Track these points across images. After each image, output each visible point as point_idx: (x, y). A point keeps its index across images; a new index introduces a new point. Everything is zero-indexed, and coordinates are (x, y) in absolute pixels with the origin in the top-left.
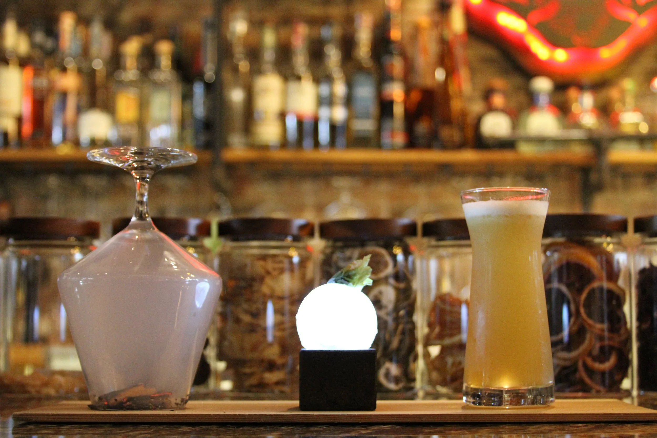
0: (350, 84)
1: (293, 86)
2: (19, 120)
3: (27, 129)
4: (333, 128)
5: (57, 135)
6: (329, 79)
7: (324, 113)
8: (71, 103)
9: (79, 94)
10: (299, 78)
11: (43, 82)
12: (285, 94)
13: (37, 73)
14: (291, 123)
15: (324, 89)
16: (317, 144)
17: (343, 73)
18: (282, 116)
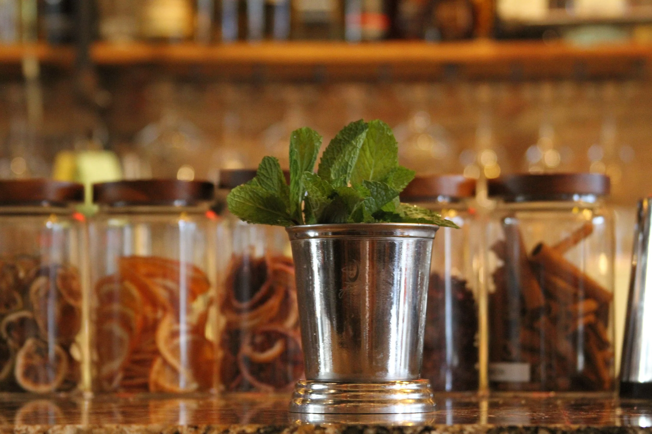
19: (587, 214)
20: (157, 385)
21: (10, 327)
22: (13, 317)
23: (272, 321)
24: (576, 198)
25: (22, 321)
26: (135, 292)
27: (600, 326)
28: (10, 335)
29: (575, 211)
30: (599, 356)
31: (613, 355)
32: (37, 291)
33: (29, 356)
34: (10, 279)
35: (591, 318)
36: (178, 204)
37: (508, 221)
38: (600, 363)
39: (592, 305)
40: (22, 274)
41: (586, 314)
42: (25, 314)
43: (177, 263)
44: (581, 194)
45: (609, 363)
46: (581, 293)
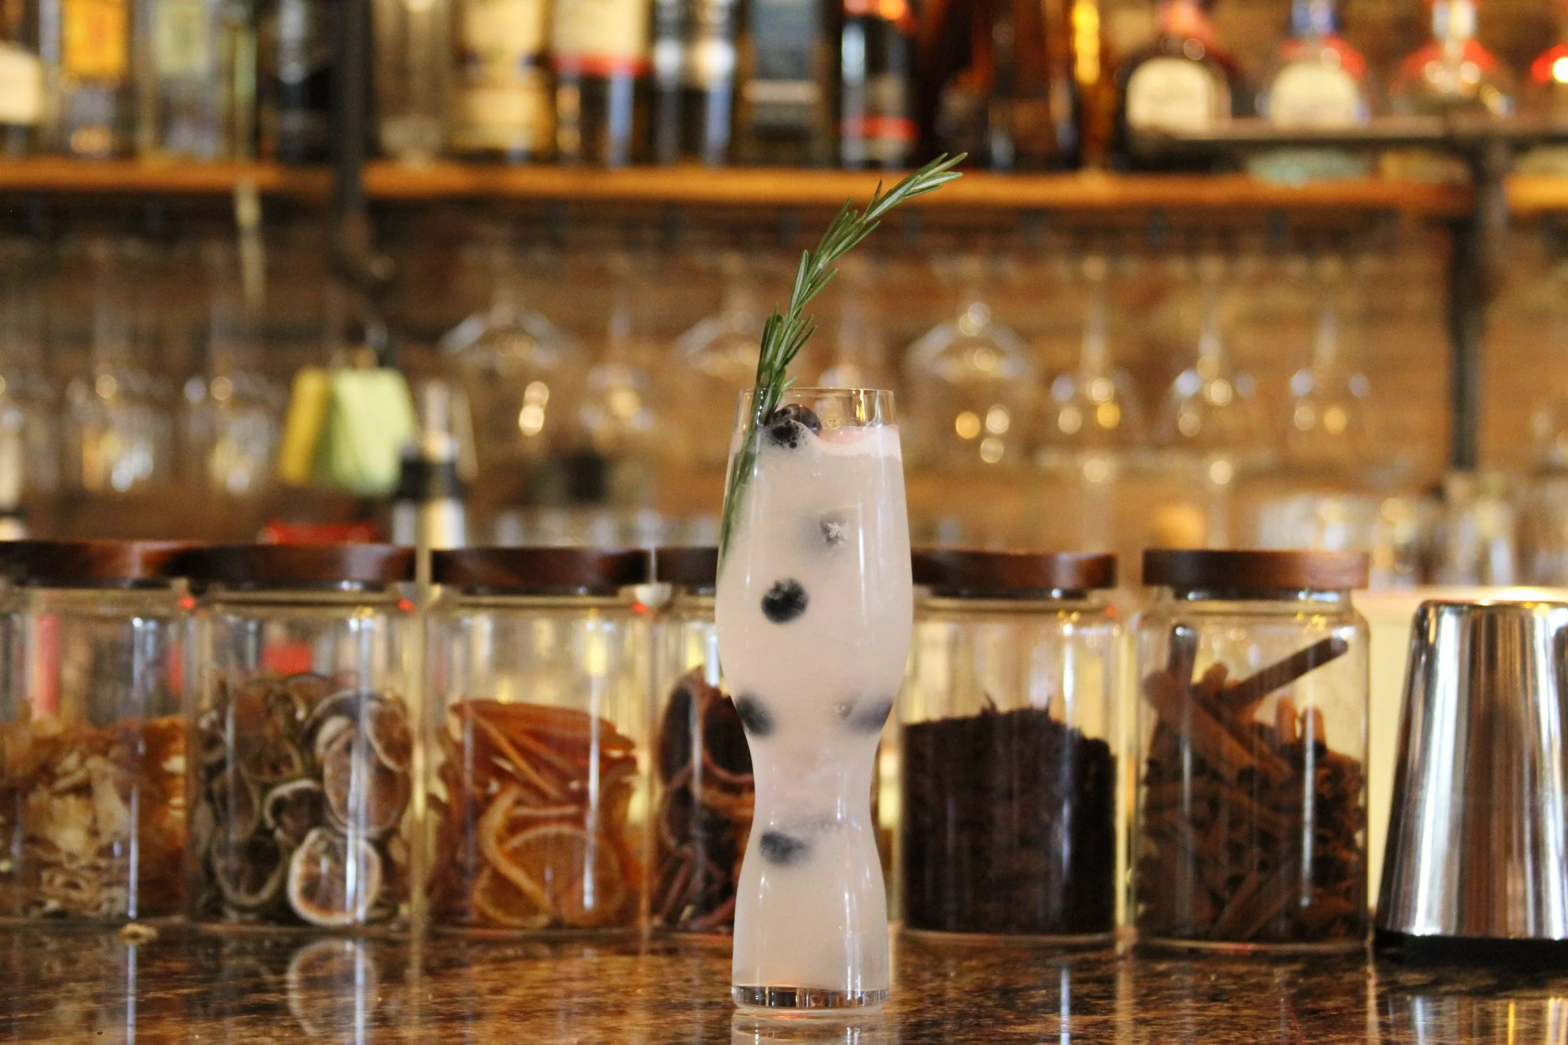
21: (279, 806)
22: (284, 790)
24: (1302, 595)
25: (301, 796)
28: (280, 823)
29: (1300, 617)
32: (329, 744)
33: (312, 860)
34: (280, 720)
37: (1179, 631)
40: (301, 714)
42: (306, 784)
44: (1313, 590)
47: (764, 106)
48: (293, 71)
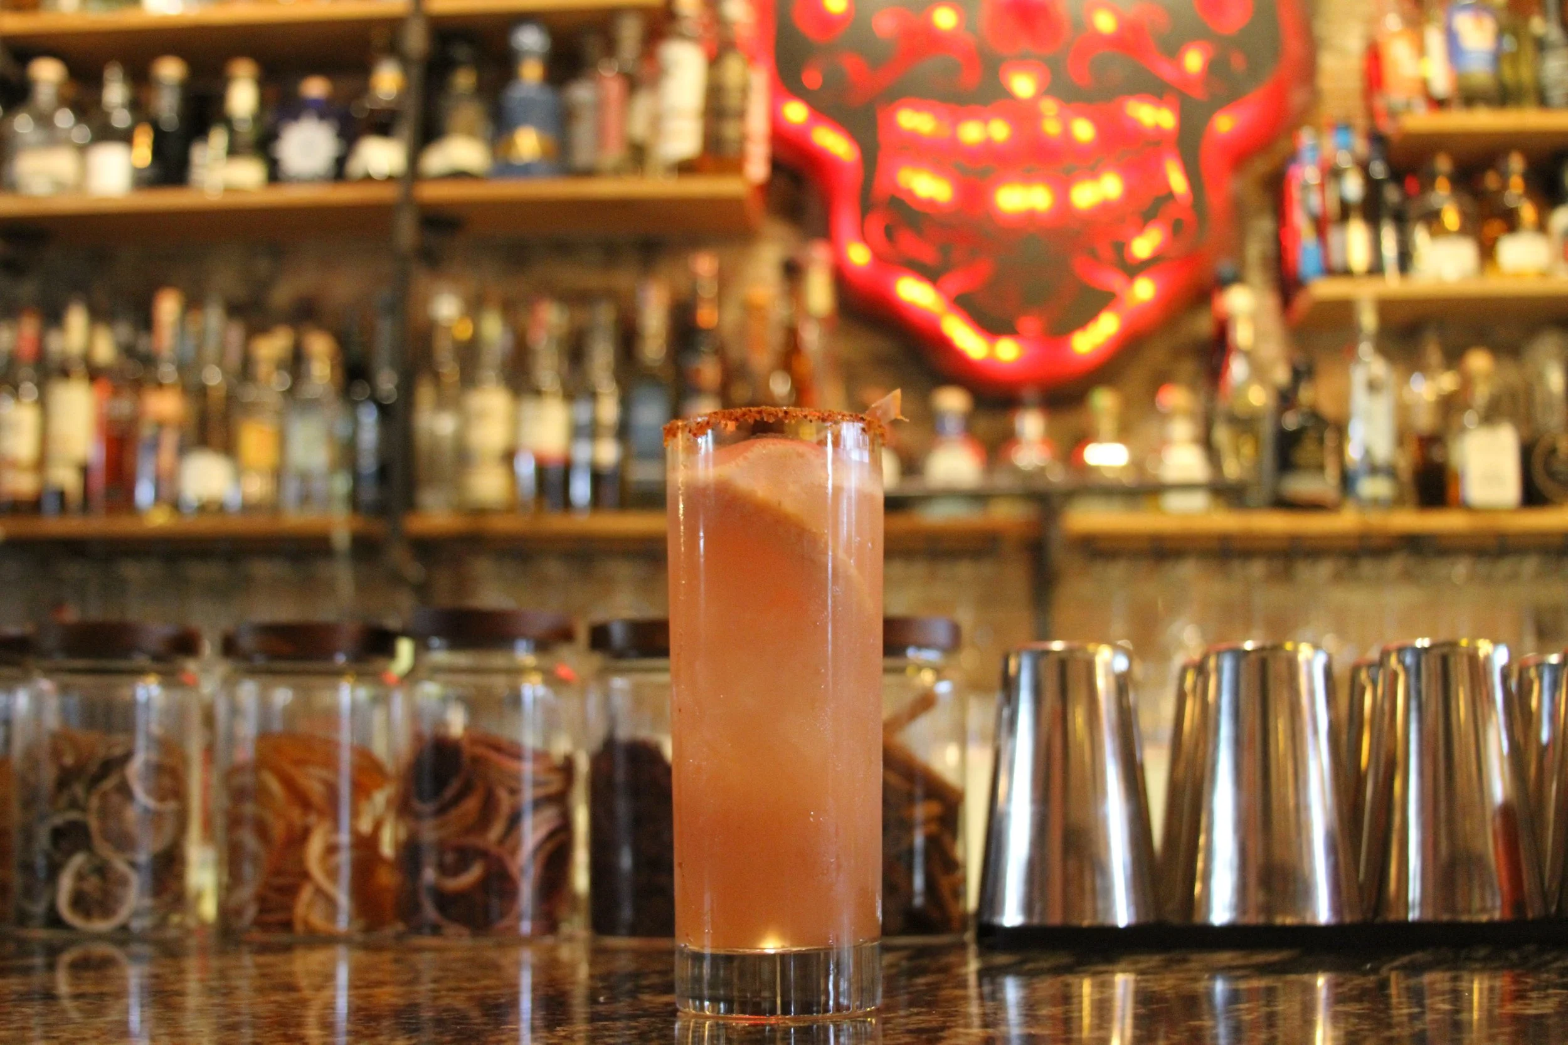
0: (626, 403)
1: (529, 408)
2: (85, 470)
3: (99, 481)
4: (598, 477)
5: (144, 493)
6: (593, 396)
7: (583, 453)
8: (170, 440)
9: (181, 426)
10: (537, 393)
11: (123, 406)
12: (515, 423)
13: (116, 392)
14: (526, 468)
15: (583, 413)
16: (566, 503)
17: (615, 384)
18: (509, 457)
19: (927, 677)
20: (306, 923)
23: (468, 831)
24: (911, 653)
26: (274, 785)
27: (947, 839)
29: (910, 671)
30: (944, 882)
31: (964, 880)
35: (934, 828)
36: (341, 659)
38: (946, 893)
39: (934, 808)
41: (927, 821)
43: (336, 745)
44: (918, 647)
45: (958, 892)
46: (919, 791)
47: (639, 483)
48: (368, 463)
